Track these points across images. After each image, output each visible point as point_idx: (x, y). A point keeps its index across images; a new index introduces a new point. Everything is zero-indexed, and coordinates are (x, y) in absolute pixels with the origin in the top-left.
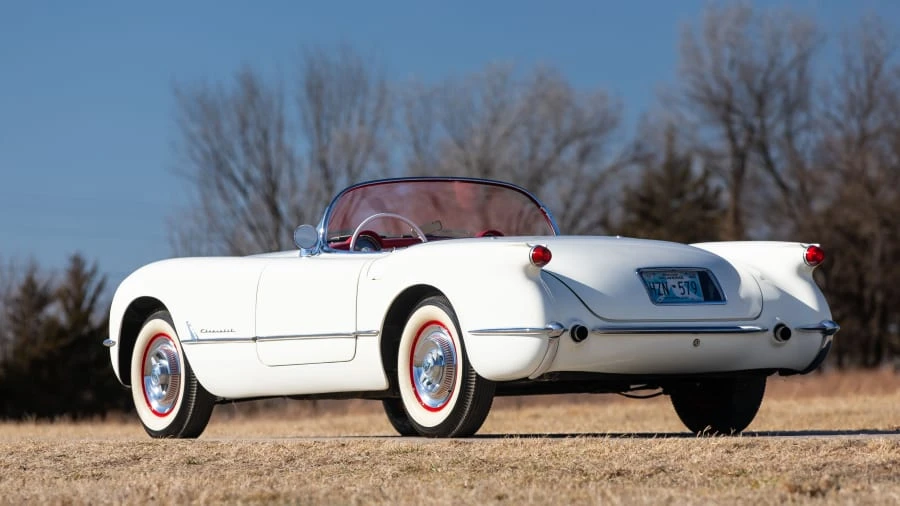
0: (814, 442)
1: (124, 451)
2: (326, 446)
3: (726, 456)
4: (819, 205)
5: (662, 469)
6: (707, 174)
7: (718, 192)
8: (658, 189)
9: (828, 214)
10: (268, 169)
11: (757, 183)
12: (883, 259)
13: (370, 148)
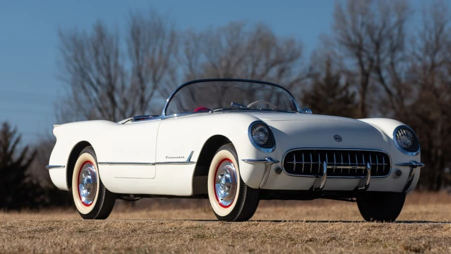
0: (414, 225)
1: (44, 224)
2: (153, 223)
3: (368, 232)
4: (408, 103)
5: (334, 238)
6: (347, 85)
7: (354, 95)
8: (321, 92)
9: (413, 107)
10: (109, 77)
11: (375, 90)
12: (442, 132)
13: (166, 66)
